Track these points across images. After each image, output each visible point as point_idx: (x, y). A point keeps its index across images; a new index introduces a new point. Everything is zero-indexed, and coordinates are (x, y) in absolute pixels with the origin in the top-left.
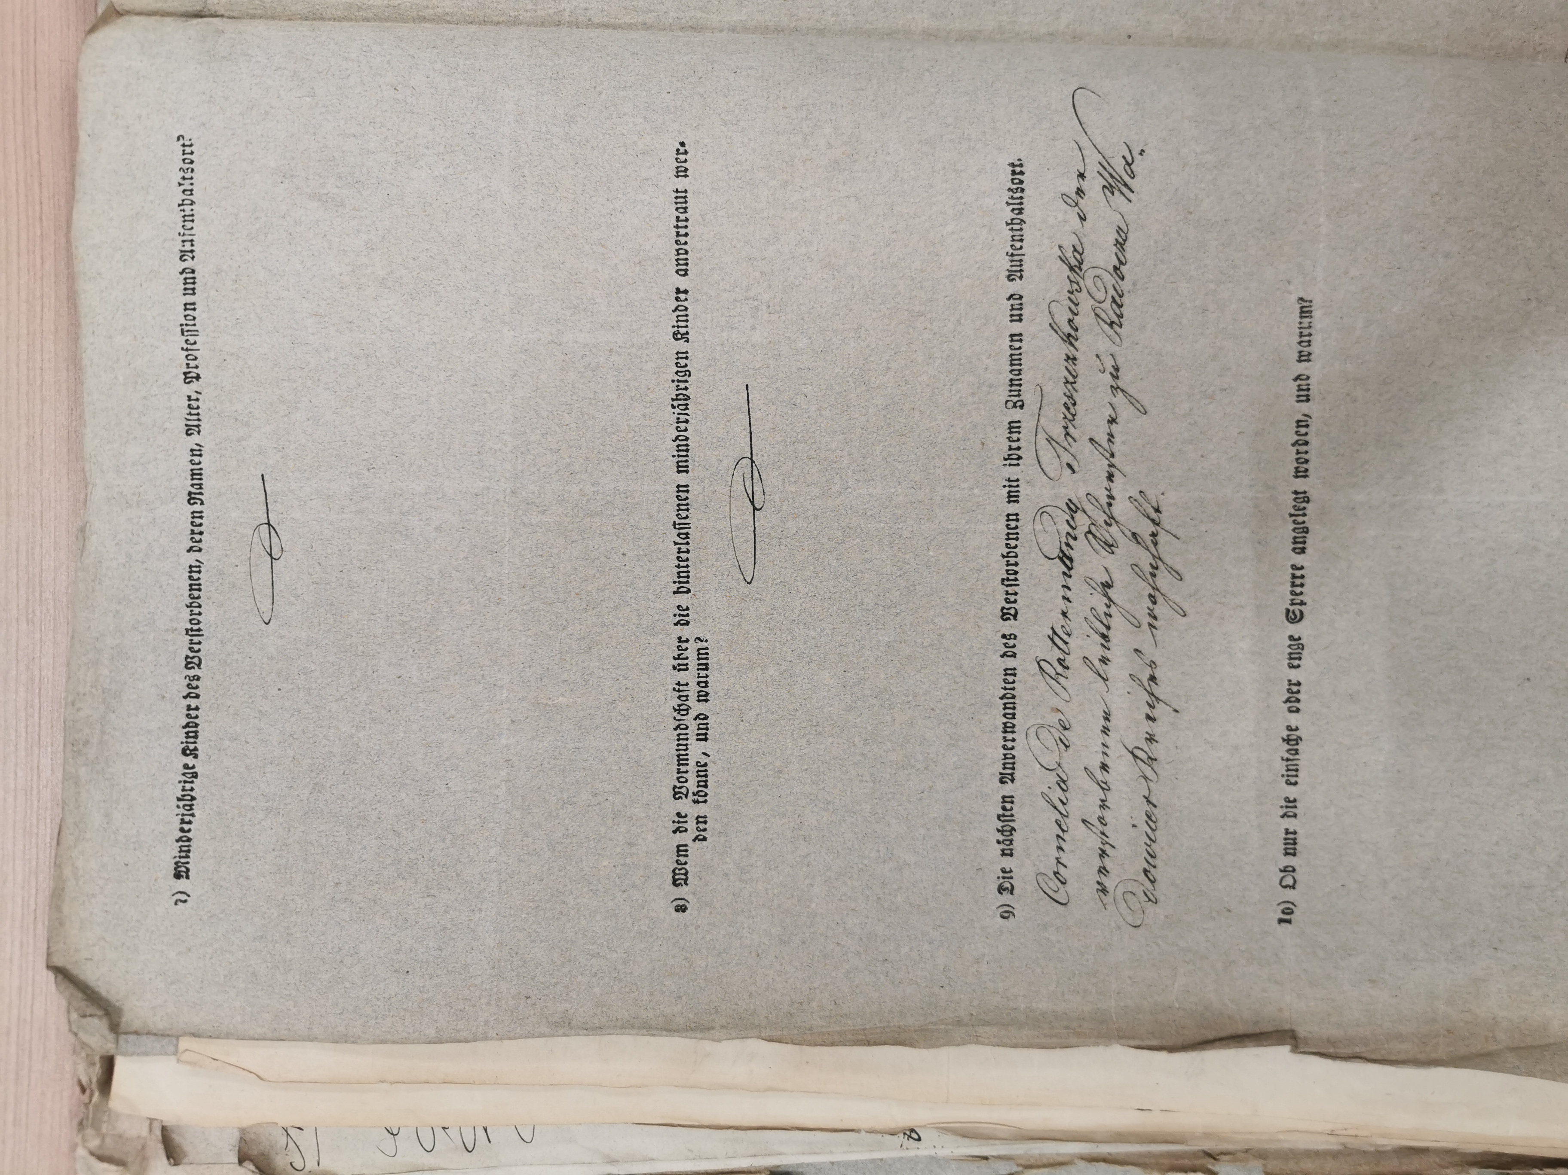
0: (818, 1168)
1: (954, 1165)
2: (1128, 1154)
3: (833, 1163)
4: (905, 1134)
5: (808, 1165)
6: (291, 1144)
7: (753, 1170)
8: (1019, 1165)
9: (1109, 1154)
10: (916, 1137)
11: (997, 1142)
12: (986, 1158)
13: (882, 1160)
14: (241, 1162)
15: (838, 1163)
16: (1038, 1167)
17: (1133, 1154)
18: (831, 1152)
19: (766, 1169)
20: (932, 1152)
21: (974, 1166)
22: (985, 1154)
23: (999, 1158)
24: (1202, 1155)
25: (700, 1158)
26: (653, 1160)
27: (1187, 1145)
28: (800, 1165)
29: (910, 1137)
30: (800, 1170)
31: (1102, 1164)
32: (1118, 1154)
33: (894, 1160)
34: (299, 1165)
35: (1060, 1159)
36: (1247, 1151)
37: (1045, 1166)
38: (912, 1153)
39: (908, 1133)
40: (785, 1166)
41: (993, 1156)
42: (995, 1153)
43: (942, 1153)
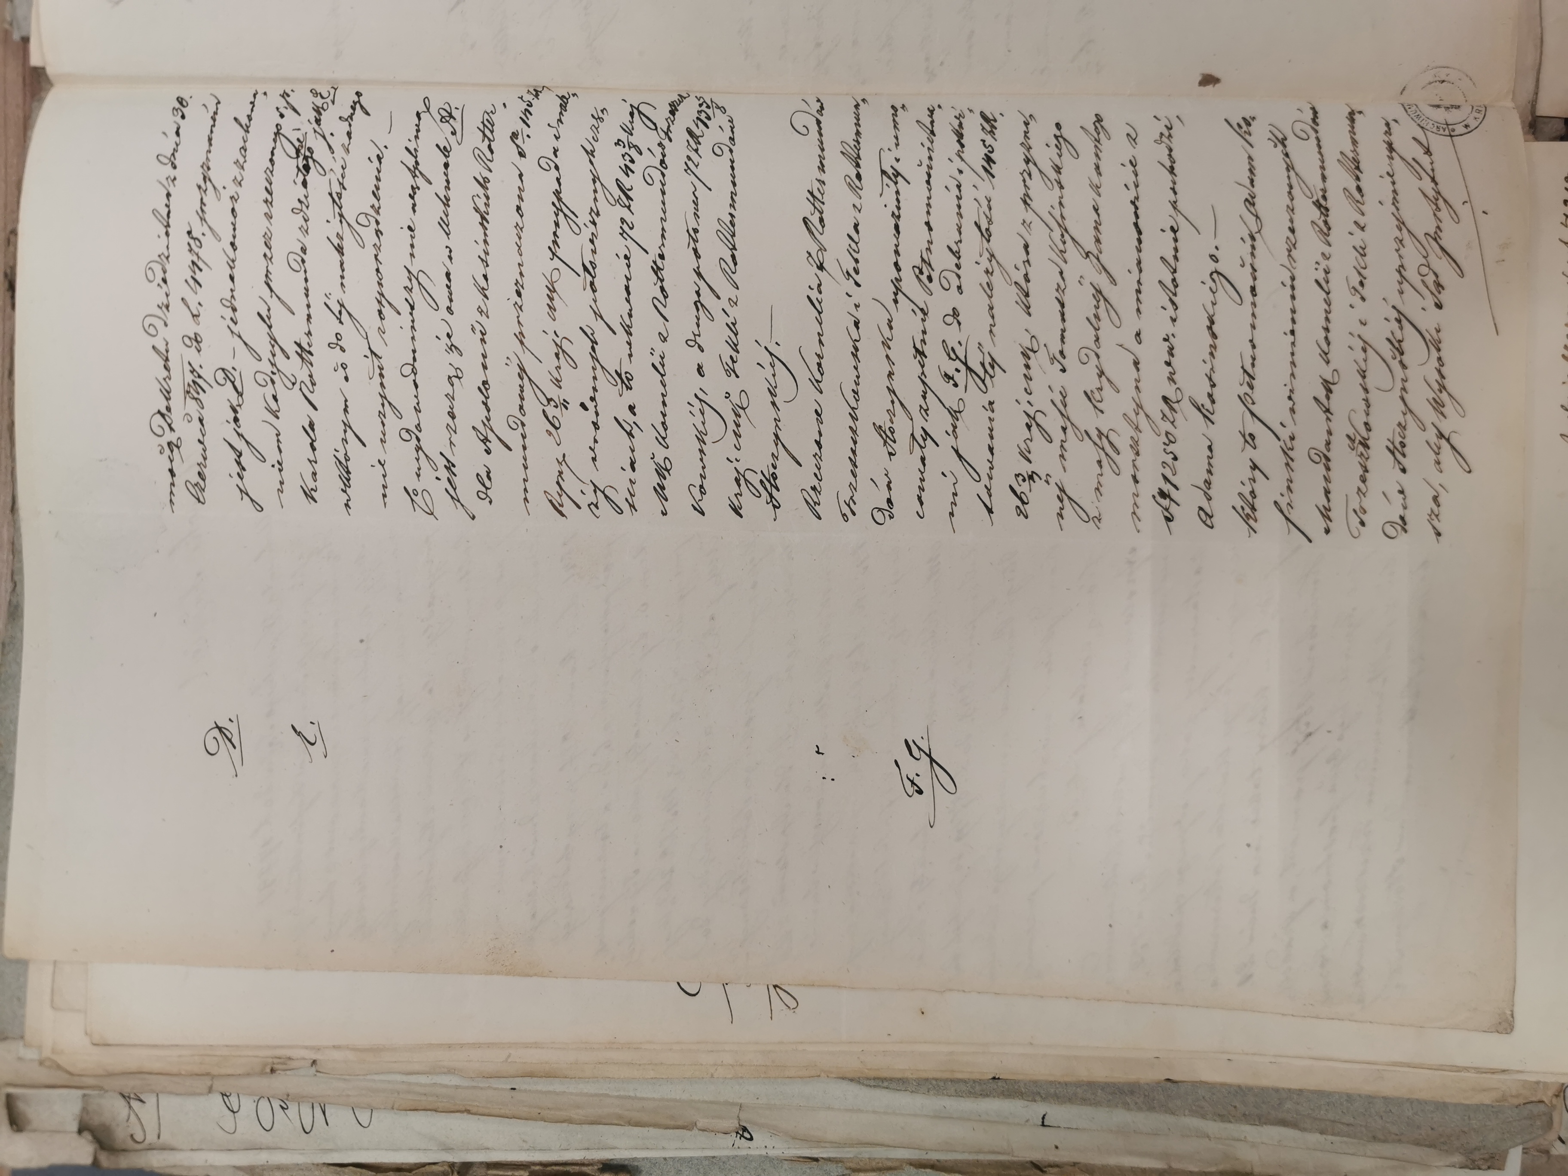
0: (654, 1162)
1: (786, 1165)
2: (956, 1161)
3: (665, 1159)
4: (737, 1133)
5: (643, 1159)
6: (133, 1117)
7: (586, 1162)
8: (847, 1169)
9: (938, 1161)
10: (749, 1136)
11: (827, 1145)
12: (816, 1160)
13: (714, 1157)
14: (80, 1132)
15: (673, 1159)
16: (865, 1171)
17: (962, 1162)
18: (663, 1148)
19: (600, 1162)
20: (764, 1152)
21: (806, 1167)
22: (816, 1156)
23: (829, 1160)
24: (1028, 1165)
25: (533, 1149)
26: (488, 1149)
27: (1013, 1156)
28: (635, 1159)
29: (742, 1136)
30: (636, 1164)
31: (928, 1170)
32: (946, 1161)
33: (728, 1157)
34: (139, 1137)
35: (890, 1164)
36: (1075, 1164)
37: (873, 1170)
38: (744, 1152)
39: (741, 1133)
40: (621, 1159)
41: (822, 1158)
42: (825, 1156)
43: (772, 1153)
